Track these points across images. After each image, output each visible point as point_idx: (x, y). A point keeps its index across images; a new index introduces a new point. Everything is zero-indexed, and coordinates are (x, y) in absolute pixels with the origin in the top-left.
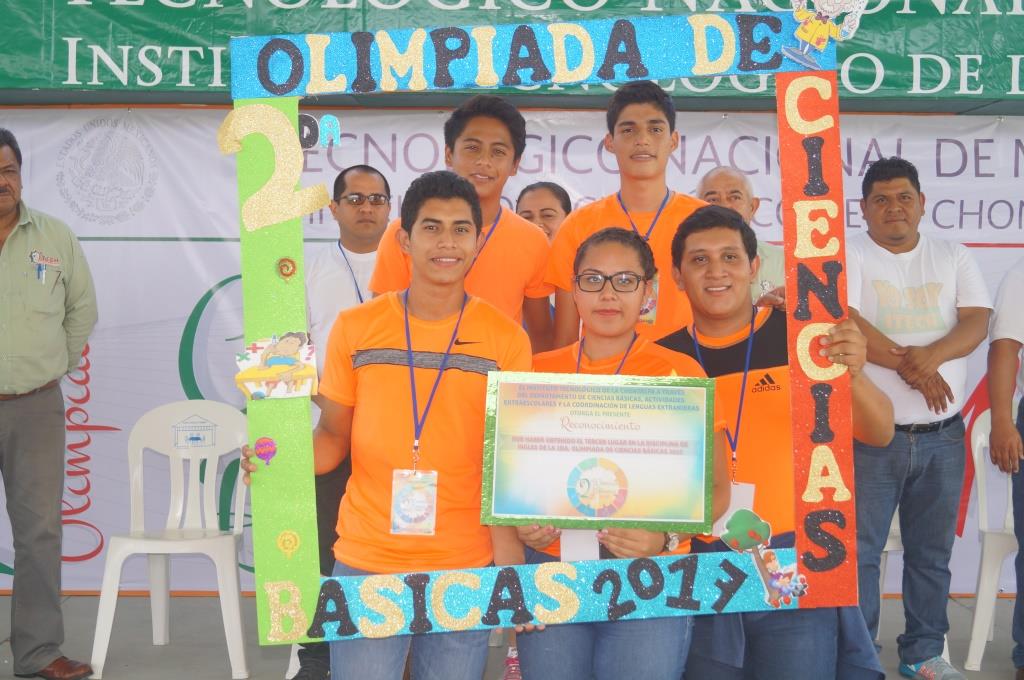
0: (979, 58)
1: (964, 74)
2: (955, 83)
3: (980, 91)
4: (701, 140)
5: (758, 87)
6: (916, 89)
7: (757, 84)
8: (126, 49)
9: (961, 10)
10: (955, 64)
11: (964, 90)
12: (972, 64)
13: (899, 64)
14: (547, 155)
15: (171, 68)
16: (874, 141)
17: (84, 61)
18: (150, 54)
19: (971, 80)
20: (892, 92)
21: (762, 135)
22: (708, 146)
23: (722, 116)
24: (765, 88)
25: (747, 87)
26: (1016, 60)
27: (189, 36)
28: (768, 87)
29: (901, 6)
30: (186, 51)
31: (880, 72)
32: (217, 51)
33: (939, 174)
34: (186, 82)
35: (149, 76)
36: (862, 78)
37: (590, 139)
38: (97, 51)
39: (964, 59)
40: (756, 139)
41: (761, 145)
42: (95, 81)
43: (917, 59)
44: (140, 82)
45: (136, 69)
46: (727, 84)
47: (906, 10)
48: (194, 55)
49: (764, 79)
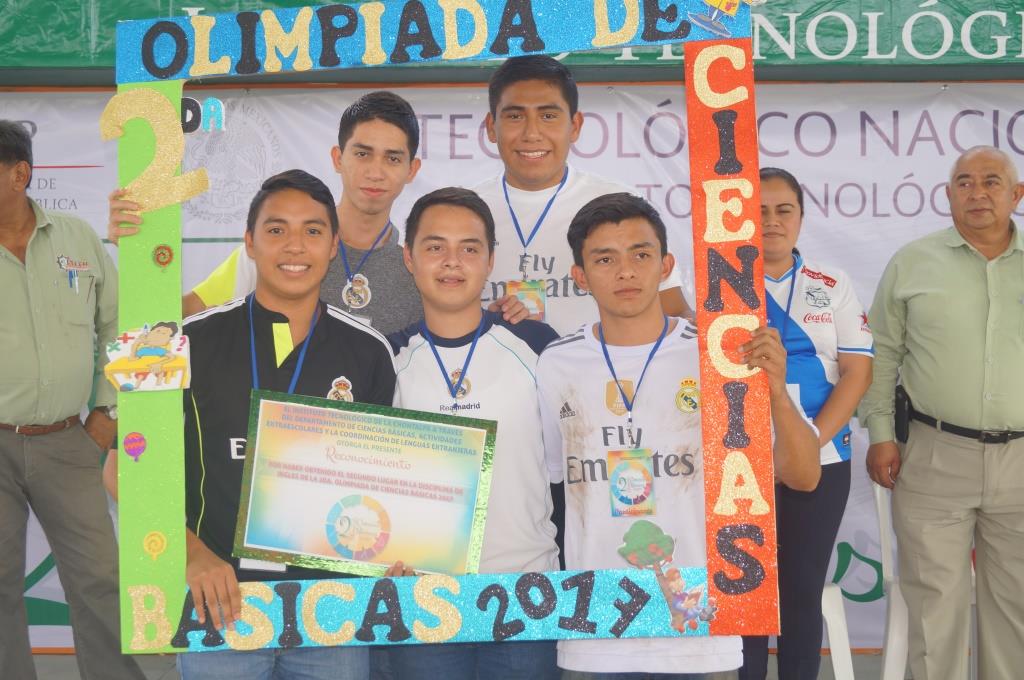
4: (917, 116)
5: (996, 51)
7: (994, 49)
21: (989, 108)
22: (925, 121)
23: (940, 86)
24: (1004, 54)
25: (982, 52)
28: (1007, 52)
37: (785, 116)
40: (982, 114)
41: (988, 120)
46: (958, 50)
49: (1001, 42)
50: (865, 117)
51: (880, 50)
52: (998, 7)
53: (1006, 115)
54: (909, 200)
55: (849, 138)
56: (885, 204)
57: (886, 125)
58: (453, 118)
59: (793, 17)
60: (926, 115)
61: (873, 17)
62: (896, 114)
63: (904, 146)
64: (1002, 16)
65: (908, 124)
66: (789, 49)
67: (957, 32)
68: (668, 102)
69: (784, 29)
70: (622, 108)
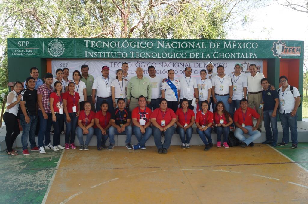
0: (198, 54)
1: (196, 56)
2: (195, 56)
3: (198, 58)
6: (191, 57)
7: (171, 57)
8: (93, 53)
9: (196, 48)
10: (195, 54)
11: (196, 57)
12: (197, 54)
13: (188, 54)
14: (145, 65)
15: (99, 55)
16: (187, 63)
17: (88, 54)
18: (96, 53)
19: (197, 56)
20: (188, 58)
21: (173, 62)
26: (203, 54)
27: (101, 51)
29: (189, 47)
30: (100, 53)
31: (186, 55)
32: (104, 53)
33: (195, 67)
34: (100, 57)
35: (96, 56)
36: (184, 56)
37: (151, 63)
38: (89, 53)
39: (196, 54)
41: (173, 64)
42: (89, 57)
43: (191, 54)
44: (95, 57)
45: (94, 55)
46: (167, 57)
47: (189, 48)
48: (101, 54)
49: (172, 56)
50: (159, 63)
51: (159, 57)
52: (172, 52)
53: (174, 63)
54: (164, 72)
55: (158, 65)
56: (161, 73)
57: (162, 64)
58: (115, 63)
59: (150, 53)
60: (166, 63)
61: (159, 53)
62: (163, 63)
63: (163, 66)
64: (172, 53)
65: (164, 64)
66: (150, 56)
67: (167, 55)
68: (138, 61)
69: (149, 55)
70: (133, 62)
